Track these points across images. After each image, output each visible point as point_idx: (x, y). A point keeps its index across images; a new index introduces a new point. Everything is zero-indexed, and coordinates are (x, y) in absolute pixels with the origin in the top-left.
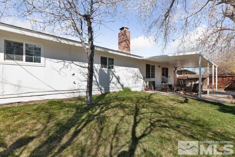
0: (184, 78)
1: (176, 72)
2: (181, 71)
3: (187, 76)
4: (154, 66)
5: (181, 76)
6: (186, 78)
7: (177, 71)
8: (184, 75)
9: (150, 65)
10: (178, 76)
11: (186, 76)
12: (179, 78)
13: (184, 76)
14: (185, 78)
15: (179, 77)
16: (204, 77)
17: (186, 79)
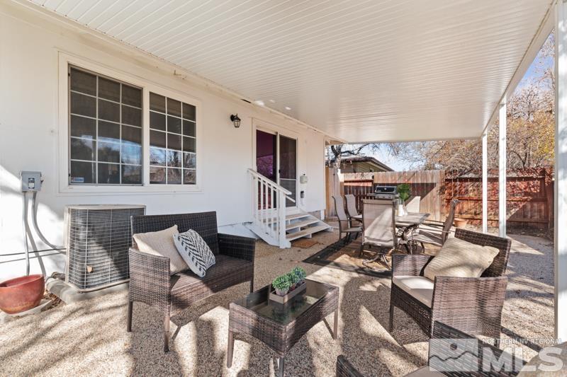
0: (361, 184)
1: (337, 164)
2: (355, 161)
3: (371, 178)
4: (193, 108)
5: (353, 179)
6: (370, 185)
7: (342, 162)
8: (362, 175)
9: (139, 91)
10: (341, 177)
11: (369, 176)
12: (345, 184)
13: (364, 179)
14: (366, 184)
15: (346, 182)
16: (430, 181)
17: (367, 187)
